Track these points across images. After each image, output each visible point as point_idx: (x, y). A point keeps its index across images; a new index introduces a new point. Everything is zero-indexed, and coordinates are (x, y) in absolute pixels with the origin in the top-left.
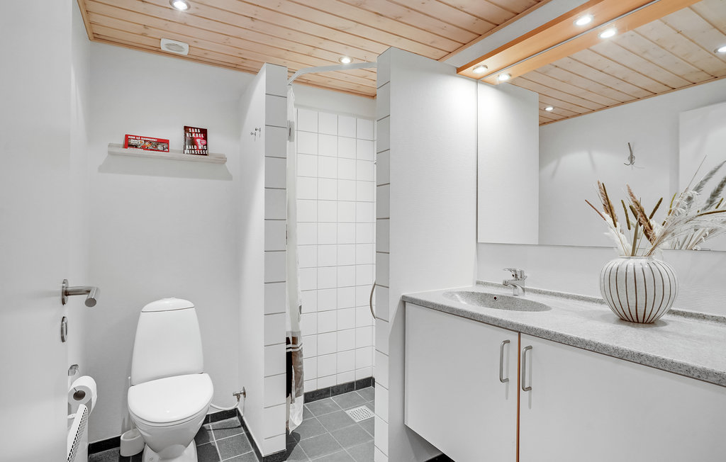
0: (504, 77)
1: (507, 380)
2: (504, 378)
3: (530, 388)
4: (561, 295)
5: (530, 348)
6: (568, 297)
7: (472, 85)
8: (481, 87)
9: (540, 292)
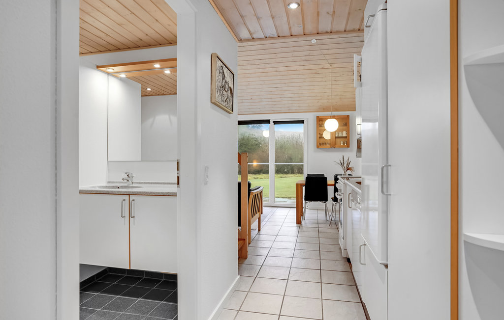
0: (123, 76)
1: (124, 217)
2: (123, 216)
3: (134, 217)
4: (149, 183)
5: (134, 200)
6: (151, 183)
7: (105, 76)
8: (111, 78)
9: (140, 183)
